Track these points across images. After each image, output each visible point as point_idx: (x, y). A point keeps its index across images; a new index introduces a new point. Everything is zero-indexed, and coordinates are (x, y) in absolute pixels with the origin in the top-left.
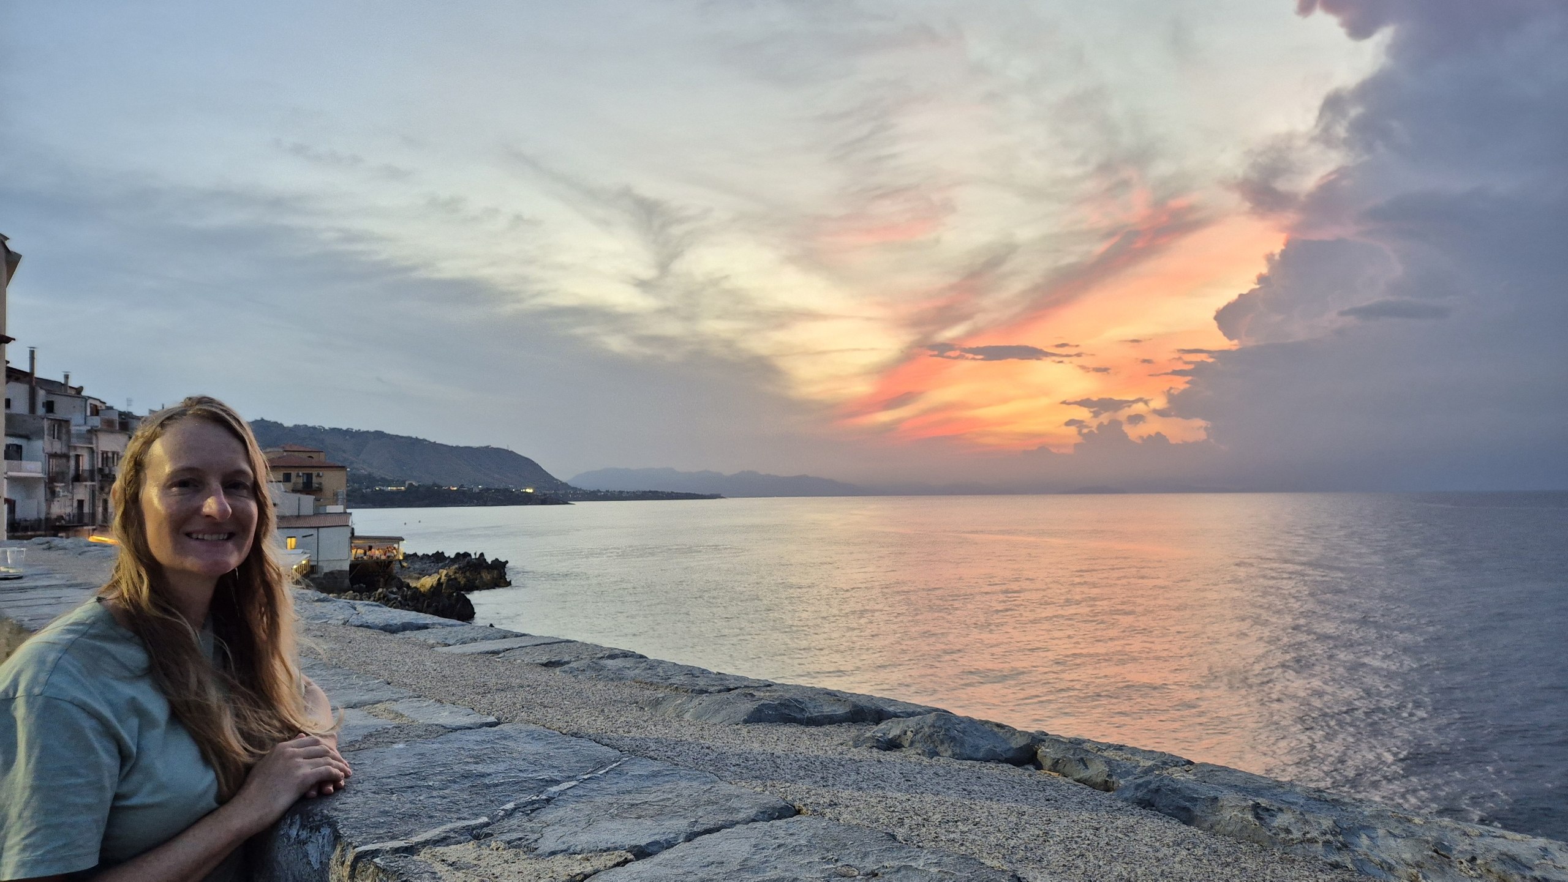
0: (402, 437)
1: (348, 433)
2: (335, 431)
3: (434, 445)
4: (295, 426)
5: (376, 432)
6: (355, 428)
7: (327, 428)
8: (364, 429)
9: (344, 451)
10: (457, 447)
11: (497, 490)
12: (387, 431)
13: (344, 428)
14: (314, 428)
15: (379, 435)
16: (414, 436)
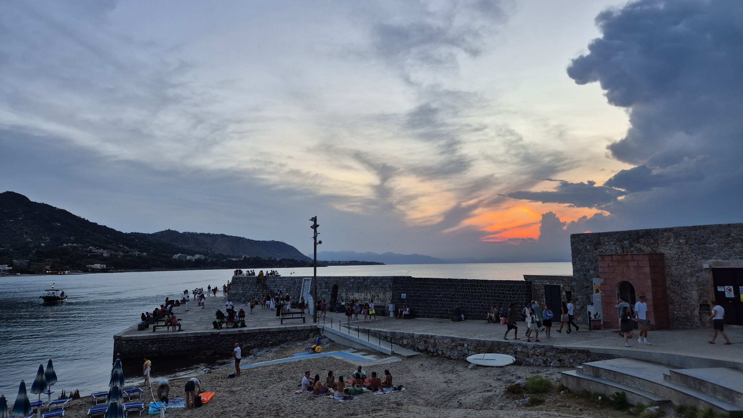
0: (233, 237)
1: (209, 235)
2: (202, 234)
3: (249, 240)
4: (184, 232)
5: (221, 234)
6: (212, 233)
7: (198, 233)
8: (215, 233)
9: (207, 244)
10: (259, 241)
11: (289, 260)
12: (226, 234)
13: (207, 233)
14: (192, 233)
15: (223, 236)
16: (239, 236)
